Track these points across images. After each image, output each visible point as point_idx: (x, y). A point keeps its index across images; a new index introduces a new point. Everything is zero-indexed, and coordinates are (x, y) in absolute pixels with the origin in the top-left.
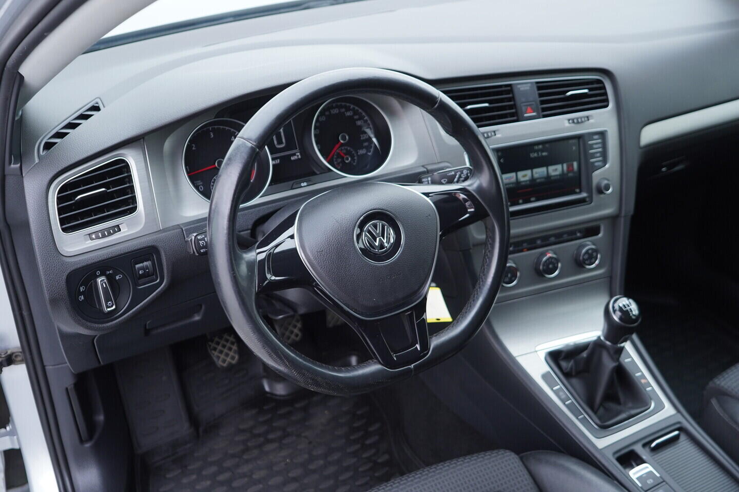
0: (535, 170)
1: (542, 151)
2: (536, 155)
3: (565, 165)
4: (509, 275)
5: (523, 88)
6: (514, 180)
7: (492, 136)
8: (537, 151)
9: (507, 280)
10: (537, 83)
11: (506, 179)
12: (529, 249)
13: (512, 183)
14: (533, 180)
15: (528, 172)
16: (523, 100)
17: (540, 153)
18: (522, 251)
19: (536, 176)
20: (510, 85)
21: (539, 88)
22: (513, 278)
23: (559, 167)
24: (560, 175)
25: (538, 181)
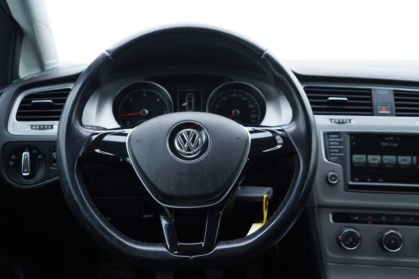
0: (384, 157)
1: (393, 142)
2: (386, 144)
3: (415, 158)
4: (350, 240)
5: (380, 92)
6: (364, 160)
7: (346, 122)
8: (388, 141)
9: (348, 243)
10: (394, 91)
11: (356, 159)
12: (373, 223)
13: (363, 164)
14: (382, 164)
15: (378, 158)
16: (380, 101)
17: (390, 144)
18: (366, 222)
19: (385, 161)
20: (370, 90)
21: (395, 95)
22: (354, 244)
23: (409, 158)
24: (409, 165)
25: (387, 166)
